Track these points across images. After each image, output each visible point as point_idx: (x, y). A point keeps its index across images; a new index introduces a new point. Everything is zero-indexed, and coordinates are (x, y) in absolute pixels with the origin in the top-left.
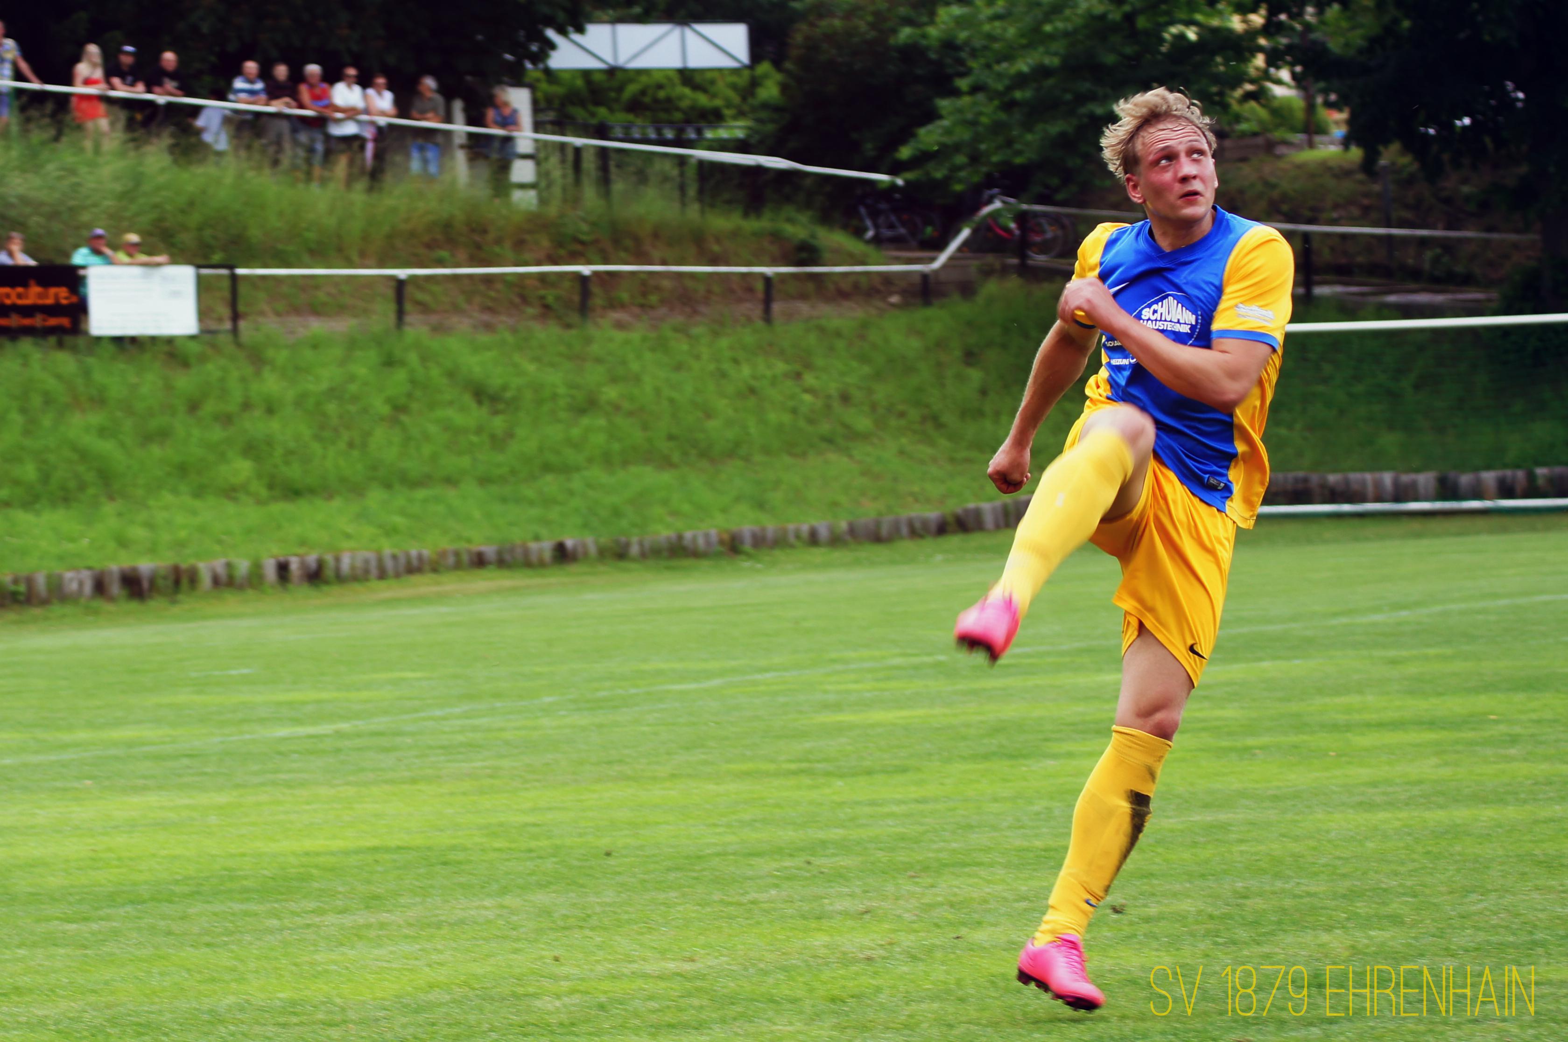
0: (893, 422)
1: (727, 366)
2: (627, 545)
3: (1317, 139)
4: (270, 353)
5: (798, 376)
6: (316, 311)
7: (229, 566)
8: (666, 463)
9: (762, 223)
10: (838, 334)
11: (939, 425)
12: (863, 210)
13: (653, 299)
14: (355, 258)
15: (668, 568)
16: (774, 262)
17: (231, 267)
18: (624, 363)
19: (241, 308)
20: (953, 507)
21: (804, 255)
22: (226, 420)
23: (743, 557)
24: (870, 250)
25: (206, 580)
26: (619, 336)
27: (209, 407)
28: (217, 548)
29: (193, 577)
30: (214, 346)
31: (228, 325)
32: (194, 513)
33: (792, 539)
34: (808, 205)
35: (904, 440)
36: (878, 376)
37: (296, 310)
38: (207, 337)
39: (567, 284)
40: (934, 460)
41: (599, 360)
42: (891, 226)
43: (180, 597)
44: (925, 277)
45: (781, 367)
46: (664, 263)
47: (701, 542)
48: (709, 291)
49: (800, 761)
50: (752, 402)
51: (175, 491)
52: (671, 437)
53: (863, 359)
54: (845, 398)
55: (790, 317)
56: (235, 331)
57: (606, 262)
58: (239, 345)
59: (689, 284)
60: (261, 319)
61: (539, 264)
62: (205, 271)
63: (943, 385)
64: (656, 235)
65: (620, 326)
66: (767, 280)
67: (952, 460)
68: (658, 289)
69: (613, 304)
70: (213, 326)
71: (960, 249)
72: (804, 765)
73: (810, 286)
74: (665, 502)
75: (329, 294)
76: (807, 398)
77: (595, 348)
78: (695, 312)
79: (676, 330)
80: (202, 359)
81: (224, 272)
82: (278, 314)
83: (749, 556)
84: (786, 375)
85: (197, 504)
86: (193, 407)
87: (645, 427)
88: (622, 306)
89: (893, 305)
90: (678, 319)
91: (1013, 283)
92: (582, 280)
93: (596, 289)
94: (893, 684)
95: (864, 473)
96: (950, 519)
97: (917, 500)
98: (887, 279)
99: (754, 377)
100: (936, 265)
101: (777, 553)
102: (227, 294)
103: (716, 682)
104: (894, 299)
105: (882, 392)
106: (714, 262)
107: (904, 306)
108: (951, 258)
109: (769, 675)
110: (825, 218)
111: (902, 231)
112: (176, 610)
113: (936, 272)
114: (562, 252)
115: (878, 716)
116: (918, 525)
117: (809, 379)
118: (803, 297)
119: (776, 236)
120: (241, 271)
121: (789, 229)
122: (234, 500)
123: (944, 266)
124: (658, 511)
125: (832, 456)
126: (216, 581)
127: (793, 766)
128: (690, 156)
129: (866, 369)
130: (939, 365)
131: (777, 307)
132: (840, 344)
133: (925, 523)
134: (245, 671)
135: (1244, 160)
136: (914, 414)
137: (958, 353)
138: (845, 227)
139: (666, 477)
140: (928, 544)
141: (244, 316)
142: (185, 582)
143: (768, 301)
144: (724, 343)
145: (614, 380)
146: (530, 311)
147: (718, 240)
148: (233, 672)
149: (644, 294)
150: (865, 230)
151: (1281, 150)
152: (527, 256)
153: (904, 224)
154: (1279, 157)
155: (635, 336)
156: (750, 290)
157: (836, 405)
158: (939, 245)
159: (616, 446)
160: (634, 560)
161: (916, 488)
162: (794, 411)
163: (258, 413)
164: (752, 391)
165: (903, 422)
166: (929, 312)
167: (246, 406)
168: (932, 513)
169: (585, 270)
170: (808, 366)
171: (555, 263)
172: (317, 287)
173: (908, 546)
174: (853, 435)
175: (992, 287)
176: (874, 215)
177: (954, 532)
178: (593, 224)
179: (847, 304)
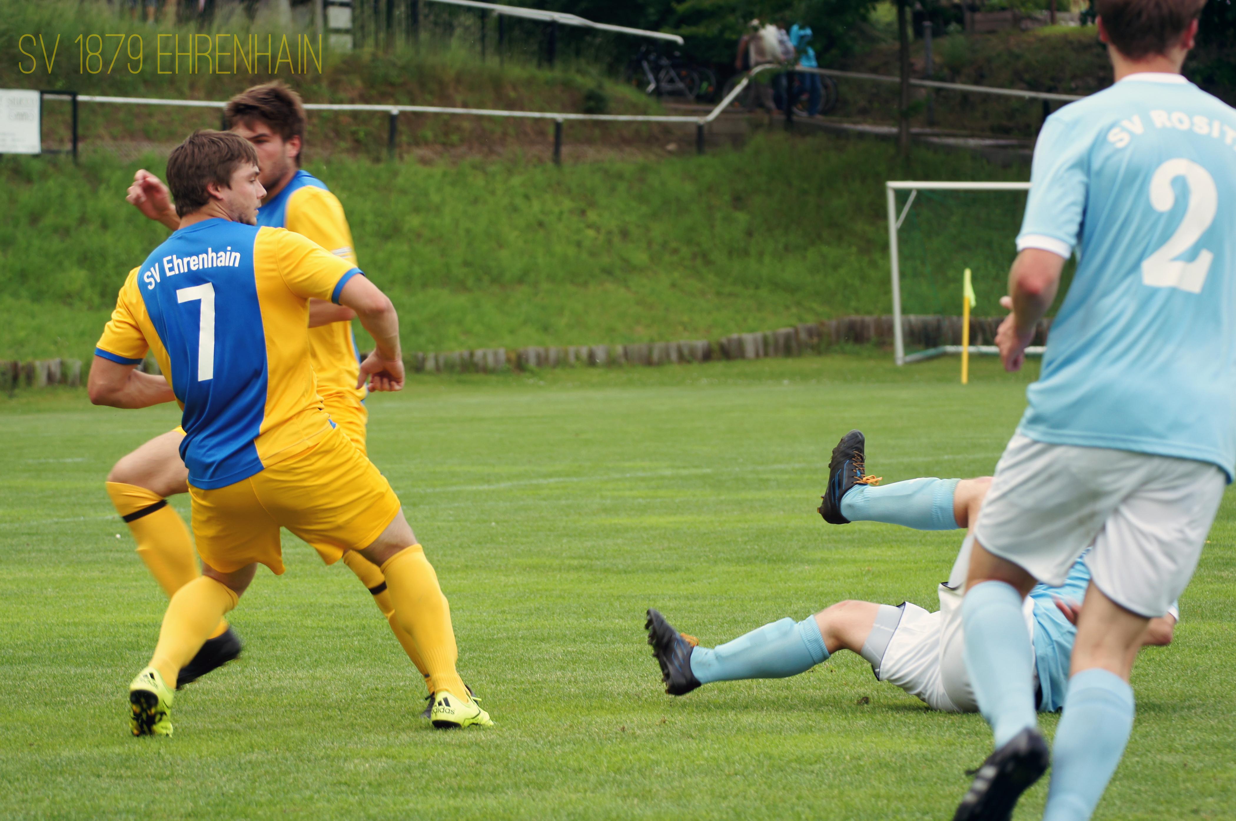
0: (667, 258)
1: (519, 201)
2: (424, 360)
3: (1059, 15)
4: (106, 173)
5: (583, 212)
6: (148, 136)
7: (62, 364)
8: (461, 286)
9: (557, 73)
10: (620, 176)
11: (708, 262)
12: (645, 65)
13: (455, 138)
14: (186, 90)
15: (460, 382)
16: (563, 110)
17: (74, 94)
18: (426, 194)
19: (80, 131)
20: (719, 336)
21: (592, 104)
22: (64, 232)
23: (528, 374)
24: (652, 102)
25: (42, 377)
26: (424, 170)
27: (49, 220)
28: (52, 348)
29: (30, 374)
30: (55, 165)
31: (68, 146)
32: (33, 316)
33: (572, 359)
34: (597, 59)
35: (676, 275)
36: (654, 216)
37: (132, 135)
38: (48, 157)
39: (377, 122)
40: (703, 293)
41: (403, 192)
42: (671, 81)
43: (17, 391)
44: (700, 128)
45: (567, 204)
46: (465, 105)
47: (490, 360)
48: (505, 134)
49: (581, 557)
50: (541, 234)
51: (15, 295)
52: (466, 264)
53: (642, 199)
54: (625, 234)
55: (577, 159)
56: (75, 151)
57: (413, 103)
58: (77, 164)
59: (486, 125)
60: (99, 142)
61: (352, 102)
62: (48, 97)
63: (712, 227)
64: (458, 80)
65: (424, 161)
66: (558, 126)
67: (719, 294)
68: (458, 129)
69: (417, 142)
70: (55, 146)
71: (732, 104)
72: (585, 562)
73: (597, 132)
74: (460, 322)
75: (161, 122)
76: (591, 233)
77: (400, 181)
78: (491, 152)
79: (474, 167)
80: (44, 176)
81: (67, 98)
82: (114, 138)
83: (532, 372)
84: (571, 212)
85: (36, 307)
86: (34, 219)
87: (443, 253)
88: (426, 143)
89: (670, 152)
90: (477, 158)
91: (780, 136)
92: (392, 119)
93: (402, 127)
94: (661, 493)
95: (639, 303)
96: (716, 347)
97: (685, 329)
98: (665, 128)
99: (543, 212)
100: (711, 117)
101: (558, 371)
102: (68, 117)
103: (503, 485)
104: (671, 147)
105: (657, 230)
106: (510, 106)
107: (680, 153)
108: (724, 112)
109: (552, 480)
110: (611, 71)
111: (680, 85)
112: (13, 402)
113: (710, 124)
114: (373, 92)
115: (651, 520)
116: (686, 352)
117: (592, 216)
118: (589, 141)
119: (567, 85)
120: (81, 98)
121: (579, 79)
122: (71, 305)
123: (717, 119)
124: (452, 330)
125: (610, 286)
126: (50, 378)
127: (575, 562)
128: (492, 10)
129: (644, 209)
130: (710, 208)
131: (565, 150)
132: (622, 187)
133: (692, 352)
134: (79, 460)
135: (992, 32)
136: (685, 251)
137: (727, 198)
138: (628, 80)
139: (462, 300)
140: (695, 368)
141: (84, 138)
142: (22, 377)
143: (557, 144)
144: (516, 181)
145: (417, 210)
146: (343, 145)
147: (514, 87)
148: (69, 460)
149: (446, 134)
150: (648, 83)
151: (1025, 24)
152: (342, 95)
153: (682, 79)
154: (1024, 31)
155: (438, 170)
156: (542, 133)
157: (617, 240)
158: (714, 99)
159: (417, 270)
160: (430, 373)
161: (685, 318)
162: (579, 244)
163: (92, 228)
164: (541, 224)
165: (675, 258)
166: (702, 160)
167: (83, 220)
168: (700, 343)
169: (394, 109)
170: (592, 204)
171: (367, 102)
172: (150, 115)
173: (677, 369)
174: (629, 267)
175: (759, 139)
176: (656, 69)
177: (719, 359)
178: (404, 68)
179: (628, 149)
